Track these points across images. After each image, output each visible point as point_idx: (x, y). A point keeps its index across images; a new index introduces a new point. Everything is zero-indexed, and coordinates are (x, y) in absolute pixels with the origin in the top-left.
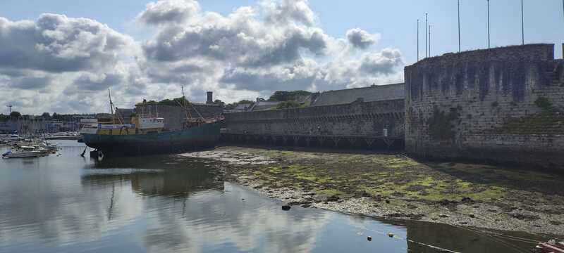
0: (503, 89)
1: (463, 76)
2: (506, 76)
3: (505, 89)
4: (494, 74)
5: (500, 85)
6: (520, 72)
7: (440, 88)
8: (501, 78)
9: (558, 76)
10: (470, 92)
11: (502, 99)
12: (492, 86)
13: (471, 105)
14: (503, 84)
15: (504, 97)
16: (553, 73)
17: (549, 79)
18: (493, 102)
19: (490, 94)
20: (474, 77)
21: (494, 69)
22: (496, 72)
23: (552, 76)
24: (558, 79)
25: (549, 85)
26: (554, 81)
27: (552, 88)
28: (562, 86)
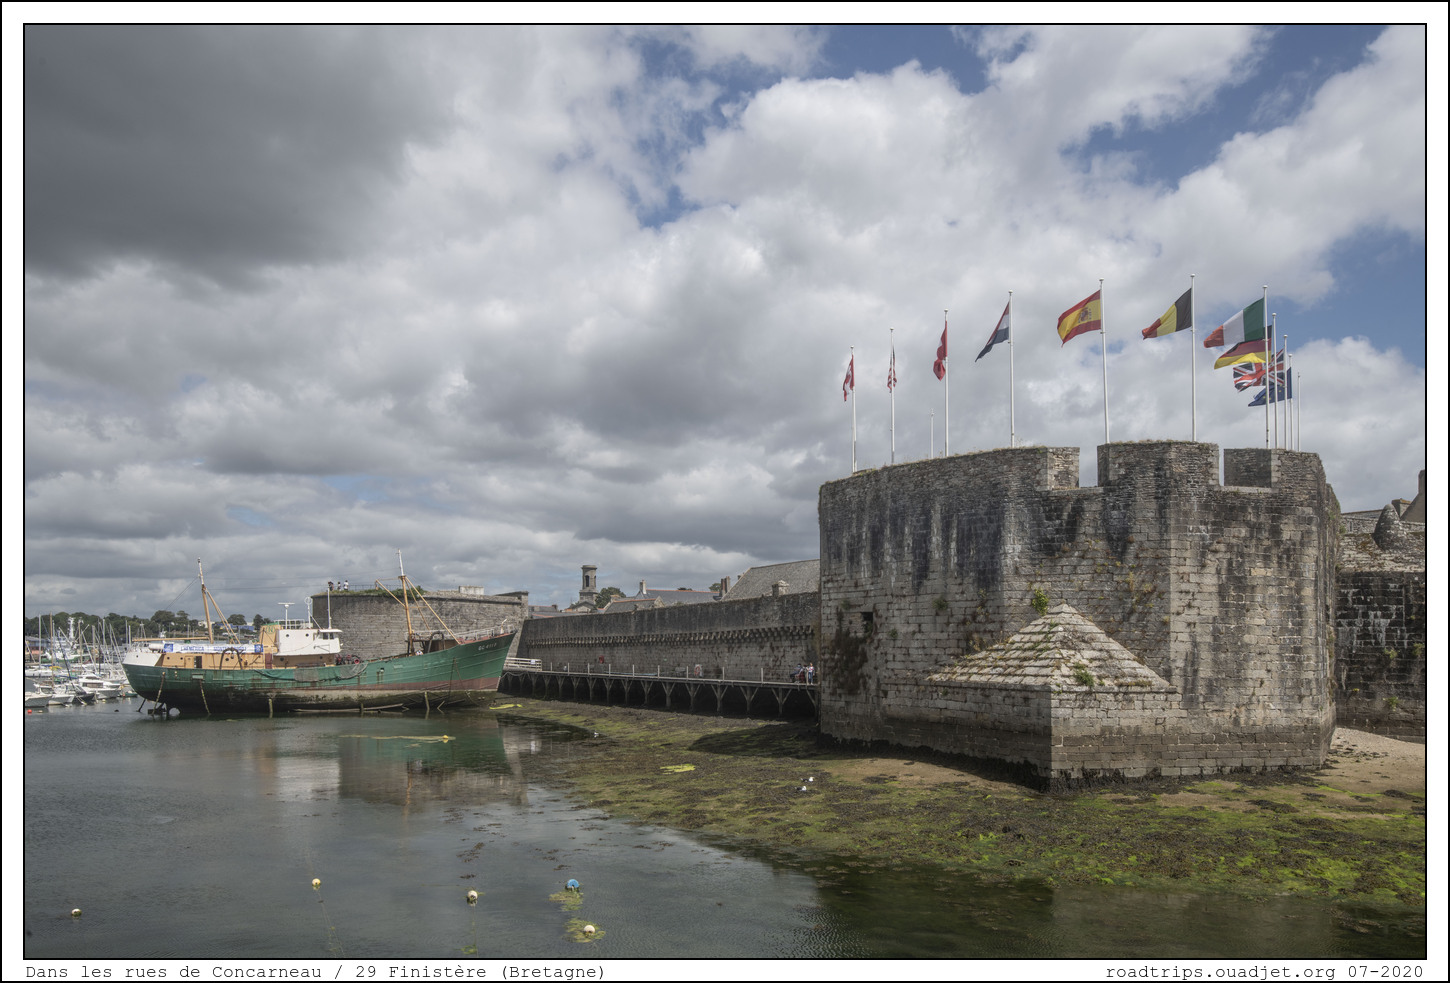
0: (958, 564)
1: (881, 531)
2: (963, 530)
3: (960, 565)
4: (940, 525)
5: (953, 553)
6: (991, 521)
7: (845, 560)
8: (954, 536)
9: (1071, 530)
10: (895, 572)
11: (954, 589)
12: (937, 556)
13: (897, 606)
14: (958, 551)
15: (960, 584)
16: (1061, 525)
17: (1053, 540)
18: (937, 597)
19: (932, 576)
20: (903, 533)
21: (941, 514)
22: (943, 518)
23: (1059, 531)
24: (1071, 540)
25: (1051, 556)
26: (1064, 545)
27: (1058, 562)
28: (1083, 556)
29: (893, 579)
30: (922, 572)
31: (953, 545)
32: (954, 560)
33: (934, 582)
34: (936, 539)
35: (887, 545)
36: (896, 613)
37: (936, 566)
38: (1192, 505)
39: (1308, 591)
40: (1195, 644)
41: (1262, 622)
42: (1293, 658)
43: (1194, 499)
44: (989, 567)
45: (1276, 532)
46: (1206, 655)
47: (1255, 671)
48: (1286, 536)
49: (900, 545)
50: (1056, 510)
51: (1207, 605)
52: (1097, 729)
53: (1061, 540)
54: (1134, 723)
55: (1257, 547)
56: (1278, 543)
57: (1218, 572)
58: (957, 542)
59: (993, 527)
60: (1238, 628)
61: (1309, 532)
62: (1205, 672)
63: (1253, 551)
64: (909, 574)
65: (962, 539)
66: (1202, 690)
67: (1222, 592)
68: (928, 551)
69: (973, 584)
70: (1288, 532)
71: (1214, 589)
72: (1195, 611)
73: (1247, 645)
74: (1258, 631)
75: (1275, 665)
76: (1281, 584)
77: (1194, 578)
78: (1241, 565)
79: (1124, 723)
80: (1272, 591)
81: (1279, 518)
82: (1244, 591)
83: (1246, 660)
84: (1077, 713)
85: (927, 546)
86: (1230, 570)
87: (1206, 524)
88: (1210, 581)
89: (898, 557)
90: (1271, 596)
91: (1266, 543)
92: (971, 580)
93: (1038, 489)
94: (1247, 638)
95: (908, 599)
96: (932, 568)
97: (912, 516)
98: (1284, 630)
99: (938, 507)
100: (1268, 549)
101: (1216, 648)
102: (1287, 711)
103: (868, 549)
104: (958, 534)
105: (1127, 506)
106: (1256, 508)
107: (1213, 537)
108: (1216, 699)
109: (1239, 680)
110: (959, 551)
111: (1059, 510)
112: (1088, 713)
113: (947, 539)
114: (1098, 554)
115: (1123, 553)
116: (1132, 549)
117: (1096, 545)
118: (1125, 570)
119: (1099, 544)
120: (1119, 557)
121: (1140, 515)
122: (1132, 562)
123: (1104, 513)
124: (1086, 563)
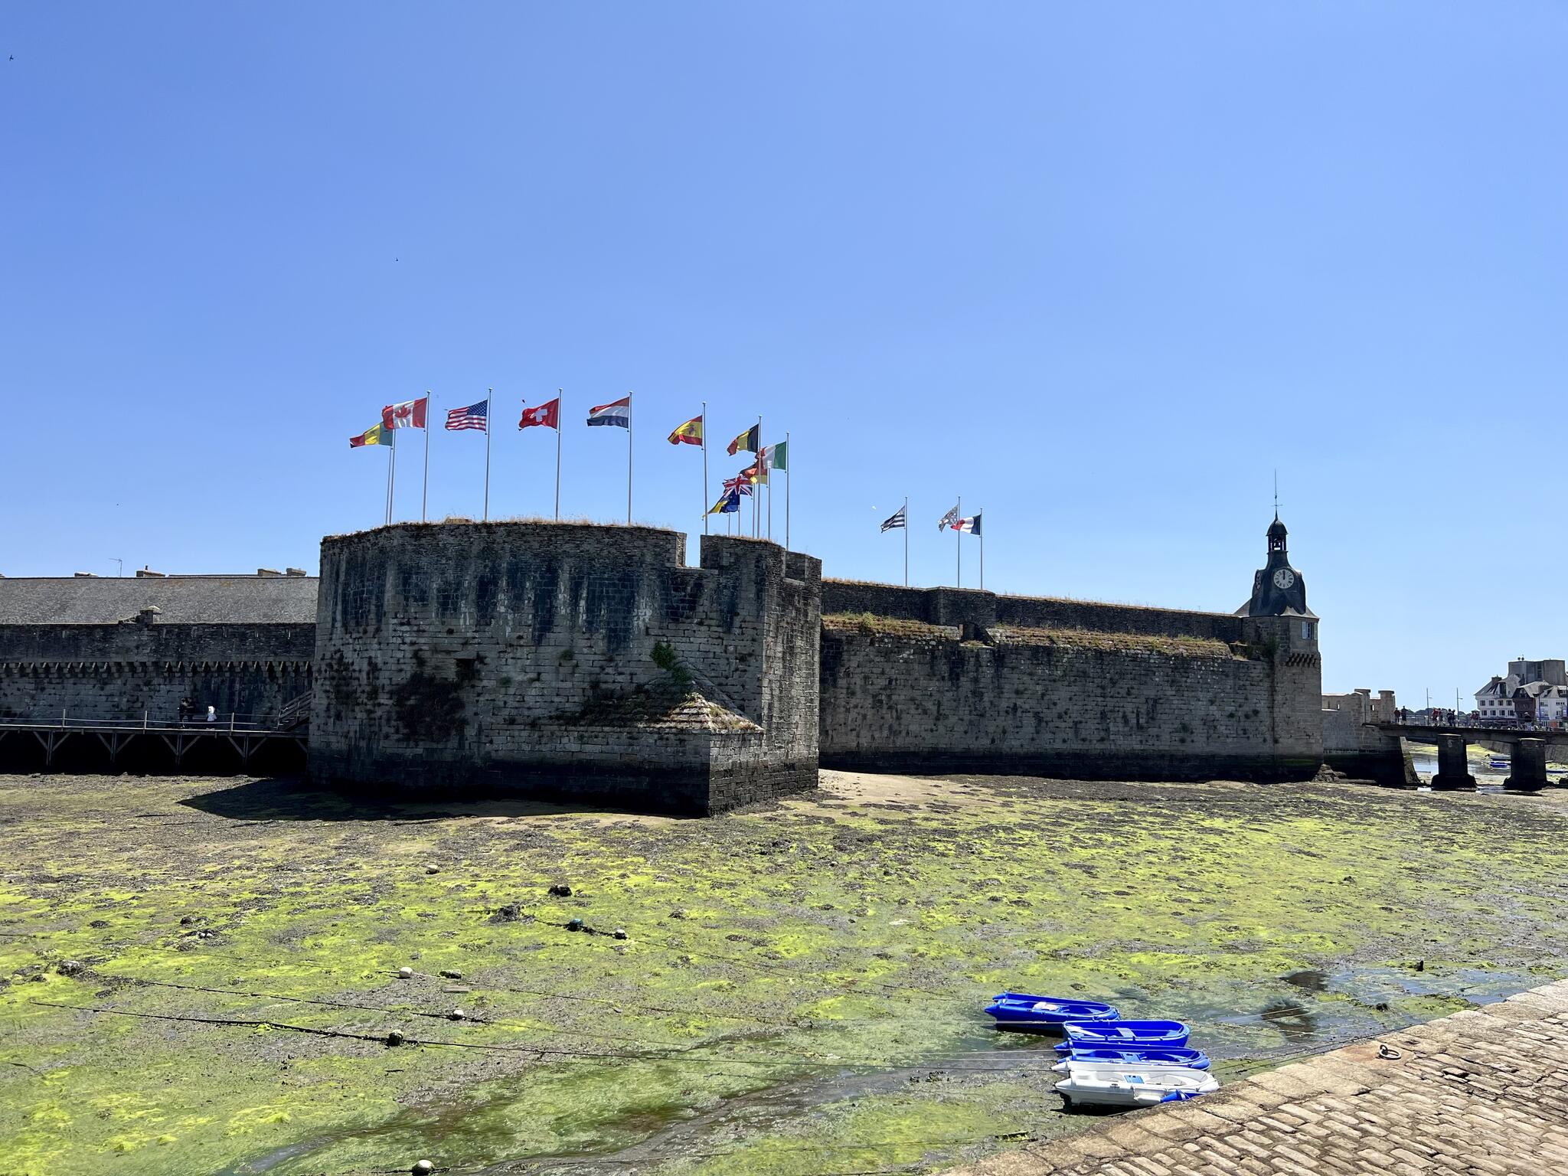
0: (586, 621)
1: (494, 581)
2: (594, 592)
3: (589, 622)
4: (568, 584)
5: (581, 611)
6: (624, 586)
7: (434, 606)
8: (584, 595)
9: (693, 603)
10: (511, 623)
11: (582, 643)
12: (563, 612)
13: (511, 655)
14: (587, 609)
15: (588, 639)
16: (685, 596)
17: (678, 607)
18: (563, 649)
19: (556, 629)
20: (523, 587)
21: (570, 574)
22: (572, 579)
23: (683, 601)
24: (693, 608)
25: (676, 621)
26: (687, 612)
27: (682, 627)
28: (701, 624)
29: (508, 630)
30: (545, 624)
31: (582, 603)
32: (583, 617)
33: (559, 635)
34: (563, 596)
35: (501, 596)
36: (510, 661)
37: (562, 621)
38: (774, 591)
44: (621, 626)
46: (776, 705)
47: (795, 716)
49: (518, 598)
50: (682, 584)
51: (778, 667)
52: (730, 764)
53: (684, 608)
54: (746, 758)
55: (798, 625)
57: (783, 643)
58: (587, 602)
59: (626, 593)
60: (789, 684)
62: (776, 718)
63: (797, 628)
64: (530, 626)
65: (593, 599)
67: (784, 657)
68: (552, 606)
69: (603, 639)
71: (781, 655)
72: (773, 671)
73: (793, 697)
75: (803, 712)
77: (773, 647)
78: (792, 638)
82: (792, 657)
83: (792, 708)
84: (722, 751)
85: (551, 602)
86: (787, 641)
87: (779, 606)
88: (779, 649)
89: (515, 608)
91: (802, 622)
92: (601, 636)
93: (668, 565)
95: (525, 650)
96: (557, 621)
97: (535, 572)
99: (566, 567)
102: (807, 746)
103: (472, 596)
104: (588, 593)
105: (734, 587)
106: (798, 596)
107: (781, 616)
108: (780, 738)
109: (789, 723)
110: (589, 610)
111: (685, 584)
112: (727, 751)
113: (575, 598)
114: (713, 622)
115: (731, 623)
116: (737, 621)
117: (711, 615)
118: (732, 637)
119: (714, 615)
120: (728, 626)
121: (743, 595)
122: (737, 631)
123: (718, 590)
124: (703, 628)
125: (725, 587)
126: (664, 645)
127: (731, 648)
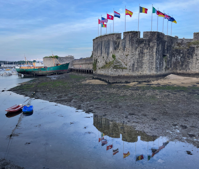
1: (98, 47)
4: (103, 46)
9: (118, 46)
11: (105, 55)
12: (103, 50)
18: (103, 56)
20: (100, 47)
23: (117, 46)
24: (118, 47)
25: (116, 50)
26: (117, 48)
27: (116, 51)
28: (120, 50)
32: (105, 51)
33: (103, 54)
36: (99, 59)
37: (103, 52)
38: (134, 41)
39: (155, 53)
40: (134, 62)
41: (146, 59)
42: (151, 64)
43: (135, 40)
44: (108, 52)
45: (149, 45)
46: (136, 64)
47: (144, 66)
48: (151, 45)
49: (99, 49)
50: (116, 43)
51: (136, 56)
52: (117, 75)
54: (123, 74)
55: (145, 47)
56: (149, 46)
57: (139, 51)
59: (109, 46)
60: (142, 60)
61: (155, 44)
62: (136, 66)
63: (145, 48)
64: (100, 53)
65: (106, 48)
66: (135, 69)
67: (139, 54)
69: (107, 54)
70: (151, 44)
71: (138, 54)
72: (134, 57)
73: (143, 62)
74: (145, 60)
75: (148, 65)
76: (150, 52)
77: (134, 52)
78: (142, 50)
79: (122, 74)
80: (148, 54)
81: (150, 42)
82: (143, 54)
83: (143, 64)
84: (114, 73)
86: (141, 51)
87: (137, 44)
88: (137, 53)
89: (99, 51)
90: (148, 55)
91: (147, 46)
93: (114, 40)
94: (143, 61)
95: (100, 57)
97: (100, 45)
98: (150, 60)
99: (103, 43)
100: (148, 47)
101: (138, 63)
102: (150, 72)
103: (96, 50)
105: (125, 42)
106: (146, 41)
107: (138, 46)
108: (137, 70)
109: (141, 68)
112: (116, 73)
113: (104, 48)
114: (122, 49)
115: (125, 49)
116: (126, 48)
117: (121, 48)
118: (125, 52)
119: (122, 48)
120: (124, 50)
121: (127, 43)
122: (126, 50)
123: (122, 43)
124: (120, 51)
125: (123, 42)
126: (114, 54)
127: (125, 54)
